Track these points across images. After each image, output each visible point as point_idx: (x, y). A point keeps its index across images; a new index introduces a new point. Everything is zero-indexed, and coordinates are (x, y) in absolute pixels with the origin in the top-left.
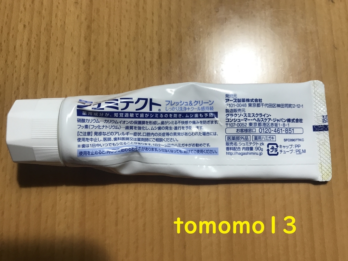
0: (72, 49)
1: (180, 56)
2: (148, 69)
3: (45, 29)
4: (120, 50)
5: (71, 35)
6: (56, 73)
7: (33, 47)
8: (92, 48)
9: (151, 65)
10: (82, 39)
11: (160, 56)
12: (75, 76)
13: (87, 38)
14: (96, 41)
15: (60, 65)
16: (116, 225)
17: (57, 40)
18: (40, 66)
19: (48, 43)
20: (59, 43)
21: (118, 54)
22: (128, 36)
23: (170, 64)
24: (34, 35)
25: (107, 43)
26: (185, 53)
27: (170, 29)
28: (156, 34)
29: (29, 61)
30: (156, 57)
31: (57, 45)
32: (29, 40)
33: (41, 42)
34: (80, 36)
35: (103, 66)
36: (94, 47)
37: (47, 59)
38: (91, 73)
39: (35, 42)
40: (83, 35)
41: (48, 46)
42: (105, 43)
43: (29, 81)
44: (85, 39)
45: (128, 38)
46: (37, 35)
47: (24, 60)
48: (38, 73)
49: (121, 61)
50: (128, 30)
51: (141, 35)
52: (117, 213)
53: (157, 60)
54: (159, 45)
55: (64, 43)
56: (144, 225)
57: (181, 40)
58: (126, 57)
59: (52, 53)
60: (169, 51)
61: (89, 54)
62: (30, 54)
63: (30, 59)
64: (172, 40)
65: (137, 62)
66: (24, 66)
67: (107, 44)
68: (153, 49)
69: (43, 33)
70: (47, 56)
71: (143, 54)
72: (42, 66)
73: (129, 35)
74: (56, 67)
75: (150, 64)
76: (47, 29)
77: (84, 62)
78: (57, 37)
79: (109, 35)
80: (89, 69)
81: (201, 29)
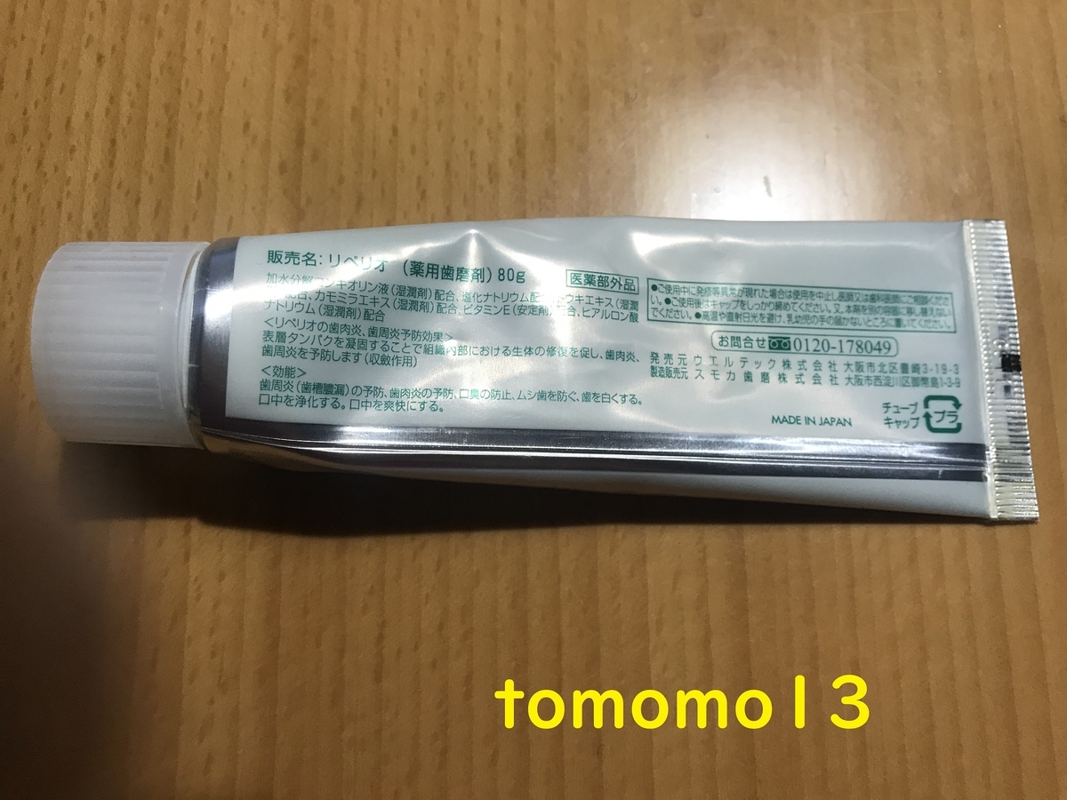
0: (247, 126)
1: (582, 149)
2: (482, 188)
3: (161, 68)
4: (395, 131)
5: (244, 85)
6: (194, 202)
7: (124, 121)
8: (308, 124)
9: (493, 176)
10: (279, 97)
11: (520, 151)
12: (254, 208)
13: (294, 96)
14: (320, 103)
15: (207, 174)
16: (378, 679)
17: (200, 100)
18: (145, 180)
19: (170, 110)
20: (204, 109)
21: (391, 141)
22: (421, 90)
23: (552, 172)
24: (129, 85)
25: (354, 109)
26: (600, 140)
27: (552, 67)
28: (509, 82)
29: (112, 164)
30: (507, 150)
31: (199, 117)
32: (112, 100)
33: (150, 105)
34: (273, 86)
35: (341, 180)
36: (315, 122)
37: (168, 156)
38: (303, 202)
39: (132, 105)
40: (280, 84)
41: (170, 119)
42: (348, 109)
43: (109, 225)
44: (288, 99)
45: (420, 94)
46: (138, 85)
47: (97, 160)
48: (138, 201)
49: (399, 164)
50: (421, 71)
51: (461, 88)
52: (381, 638)
53: (511, 162)
54: (518, 114)
55: (221, 109)
56: (468, 680)
57: (585, 101)
58: (413, 150)
59: (182, 141)
60: (550, 134)
61: (300, 142)
62: (113, 142)
63: (114, 156)
64: (557, 102)
65: (448, 166)
66: (95, 178)
67: (356, 113)
68: (500, 126)
69: (157, 79)
70: (167, 150)
71: (466, 142)
72: (151, 179)
73: (425, 84)
74: (196, 183)
75: (489, 173)
76: (170, 68)
77: (282, 168)
78: (201, 92)
79: (363, 86)
80: (298, 189)
81: (649, 69)
